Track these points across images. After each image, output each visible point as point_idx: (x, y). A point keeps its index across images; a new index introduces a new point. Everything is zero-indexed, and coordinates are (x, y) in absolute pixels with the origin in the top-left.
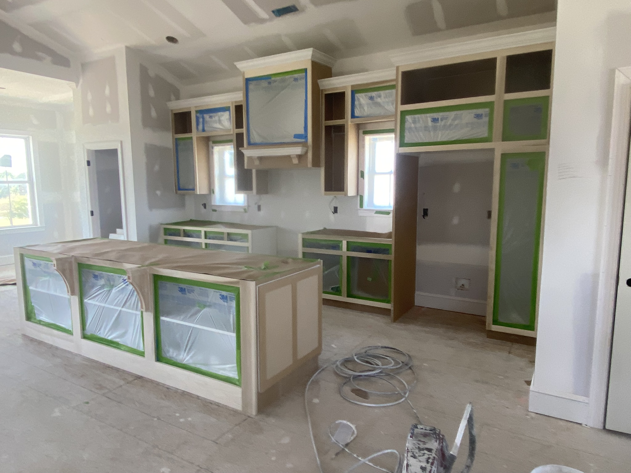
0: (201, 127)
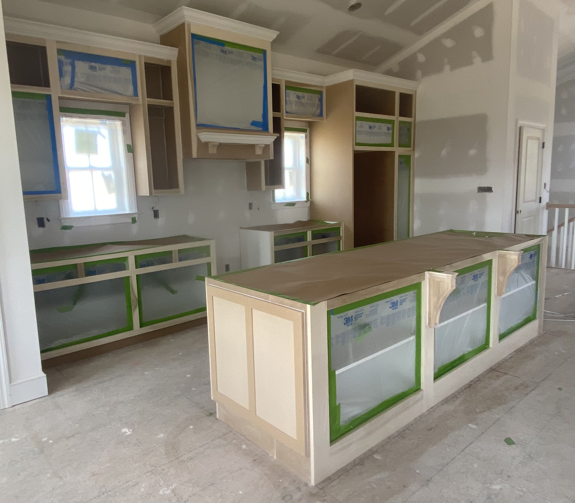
0: (67, 80)
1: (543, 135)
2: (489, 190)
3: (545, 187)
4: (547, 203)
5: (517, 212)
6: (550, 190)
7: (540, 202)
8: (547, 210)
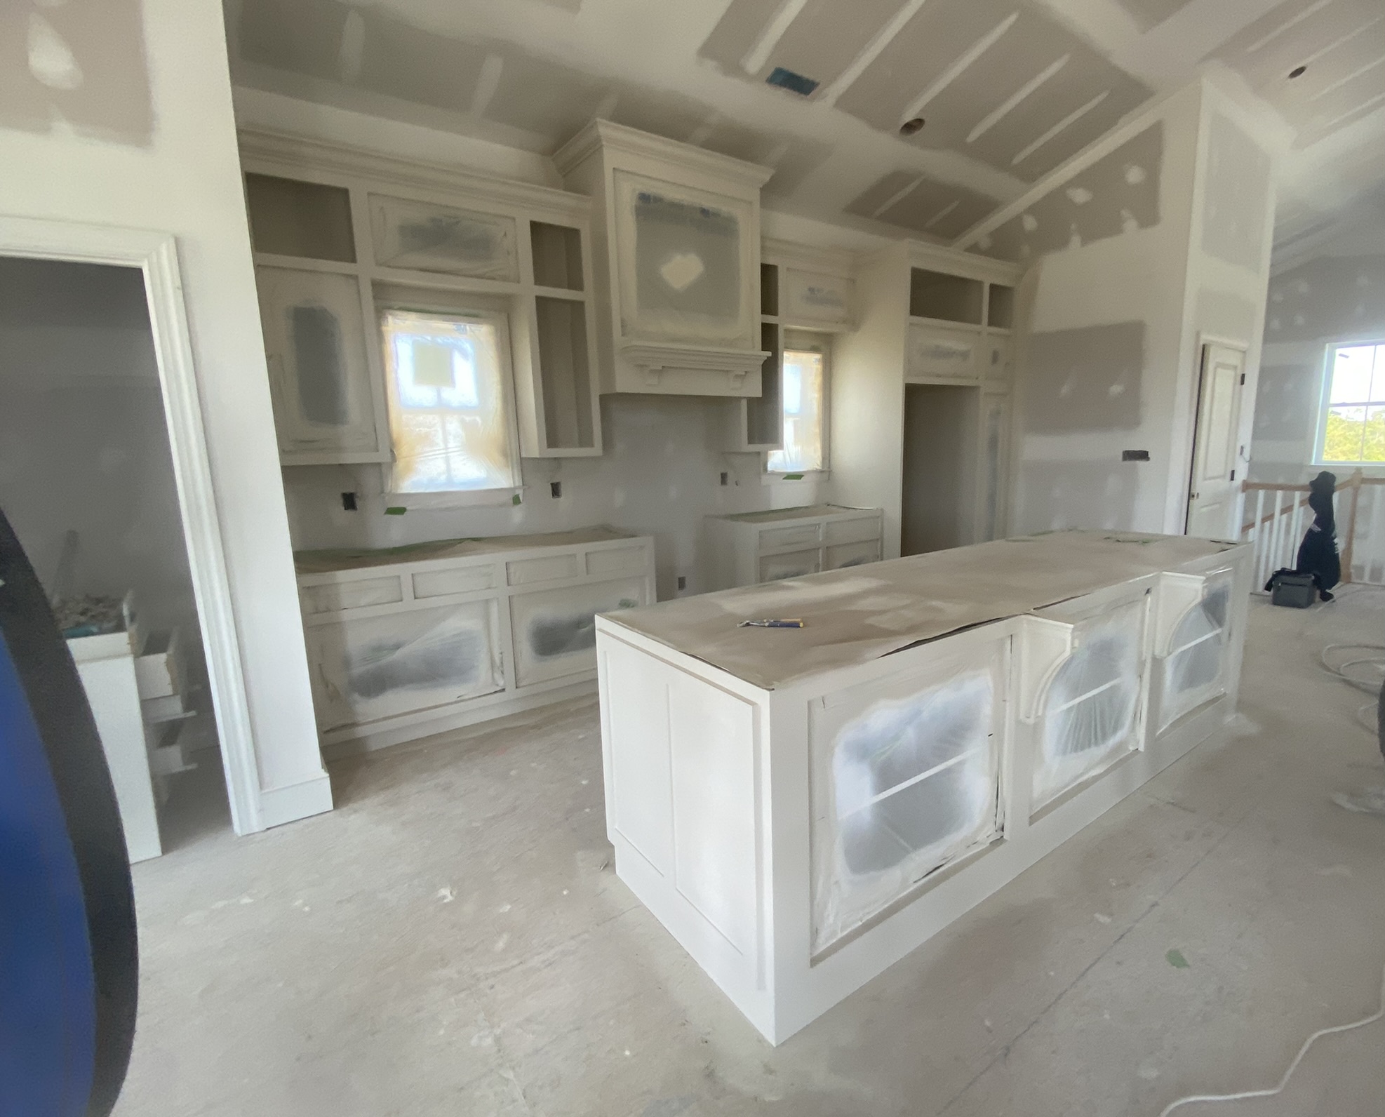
1: (1244, 363)
2: (1143, 455)
3: (1241, 453)
4: (1244, 481)
5: (1191, 496)
6: (1251, 458)
7: (1232, 479)
8: (1244, 495)
